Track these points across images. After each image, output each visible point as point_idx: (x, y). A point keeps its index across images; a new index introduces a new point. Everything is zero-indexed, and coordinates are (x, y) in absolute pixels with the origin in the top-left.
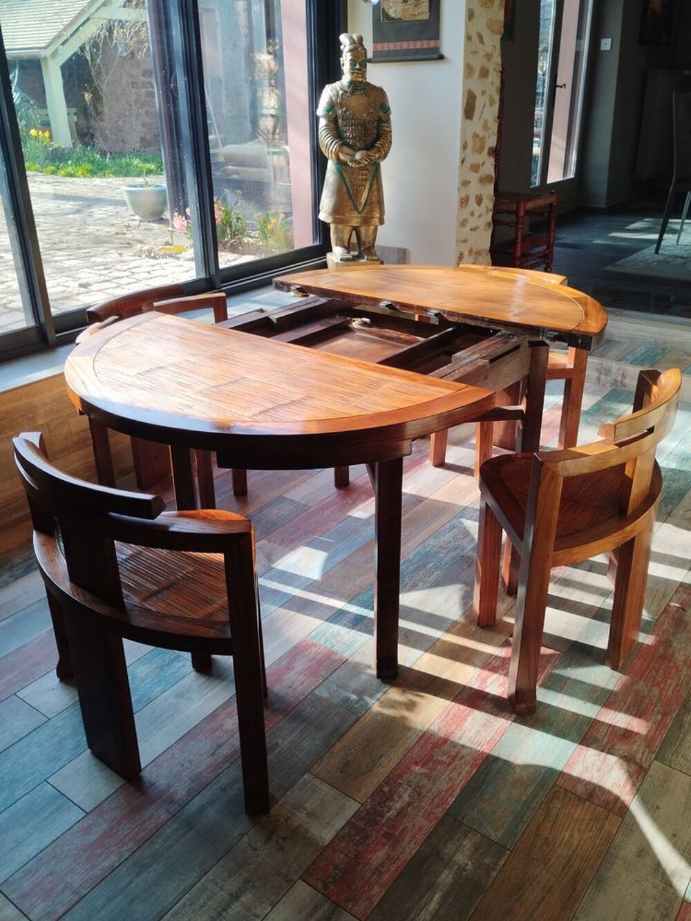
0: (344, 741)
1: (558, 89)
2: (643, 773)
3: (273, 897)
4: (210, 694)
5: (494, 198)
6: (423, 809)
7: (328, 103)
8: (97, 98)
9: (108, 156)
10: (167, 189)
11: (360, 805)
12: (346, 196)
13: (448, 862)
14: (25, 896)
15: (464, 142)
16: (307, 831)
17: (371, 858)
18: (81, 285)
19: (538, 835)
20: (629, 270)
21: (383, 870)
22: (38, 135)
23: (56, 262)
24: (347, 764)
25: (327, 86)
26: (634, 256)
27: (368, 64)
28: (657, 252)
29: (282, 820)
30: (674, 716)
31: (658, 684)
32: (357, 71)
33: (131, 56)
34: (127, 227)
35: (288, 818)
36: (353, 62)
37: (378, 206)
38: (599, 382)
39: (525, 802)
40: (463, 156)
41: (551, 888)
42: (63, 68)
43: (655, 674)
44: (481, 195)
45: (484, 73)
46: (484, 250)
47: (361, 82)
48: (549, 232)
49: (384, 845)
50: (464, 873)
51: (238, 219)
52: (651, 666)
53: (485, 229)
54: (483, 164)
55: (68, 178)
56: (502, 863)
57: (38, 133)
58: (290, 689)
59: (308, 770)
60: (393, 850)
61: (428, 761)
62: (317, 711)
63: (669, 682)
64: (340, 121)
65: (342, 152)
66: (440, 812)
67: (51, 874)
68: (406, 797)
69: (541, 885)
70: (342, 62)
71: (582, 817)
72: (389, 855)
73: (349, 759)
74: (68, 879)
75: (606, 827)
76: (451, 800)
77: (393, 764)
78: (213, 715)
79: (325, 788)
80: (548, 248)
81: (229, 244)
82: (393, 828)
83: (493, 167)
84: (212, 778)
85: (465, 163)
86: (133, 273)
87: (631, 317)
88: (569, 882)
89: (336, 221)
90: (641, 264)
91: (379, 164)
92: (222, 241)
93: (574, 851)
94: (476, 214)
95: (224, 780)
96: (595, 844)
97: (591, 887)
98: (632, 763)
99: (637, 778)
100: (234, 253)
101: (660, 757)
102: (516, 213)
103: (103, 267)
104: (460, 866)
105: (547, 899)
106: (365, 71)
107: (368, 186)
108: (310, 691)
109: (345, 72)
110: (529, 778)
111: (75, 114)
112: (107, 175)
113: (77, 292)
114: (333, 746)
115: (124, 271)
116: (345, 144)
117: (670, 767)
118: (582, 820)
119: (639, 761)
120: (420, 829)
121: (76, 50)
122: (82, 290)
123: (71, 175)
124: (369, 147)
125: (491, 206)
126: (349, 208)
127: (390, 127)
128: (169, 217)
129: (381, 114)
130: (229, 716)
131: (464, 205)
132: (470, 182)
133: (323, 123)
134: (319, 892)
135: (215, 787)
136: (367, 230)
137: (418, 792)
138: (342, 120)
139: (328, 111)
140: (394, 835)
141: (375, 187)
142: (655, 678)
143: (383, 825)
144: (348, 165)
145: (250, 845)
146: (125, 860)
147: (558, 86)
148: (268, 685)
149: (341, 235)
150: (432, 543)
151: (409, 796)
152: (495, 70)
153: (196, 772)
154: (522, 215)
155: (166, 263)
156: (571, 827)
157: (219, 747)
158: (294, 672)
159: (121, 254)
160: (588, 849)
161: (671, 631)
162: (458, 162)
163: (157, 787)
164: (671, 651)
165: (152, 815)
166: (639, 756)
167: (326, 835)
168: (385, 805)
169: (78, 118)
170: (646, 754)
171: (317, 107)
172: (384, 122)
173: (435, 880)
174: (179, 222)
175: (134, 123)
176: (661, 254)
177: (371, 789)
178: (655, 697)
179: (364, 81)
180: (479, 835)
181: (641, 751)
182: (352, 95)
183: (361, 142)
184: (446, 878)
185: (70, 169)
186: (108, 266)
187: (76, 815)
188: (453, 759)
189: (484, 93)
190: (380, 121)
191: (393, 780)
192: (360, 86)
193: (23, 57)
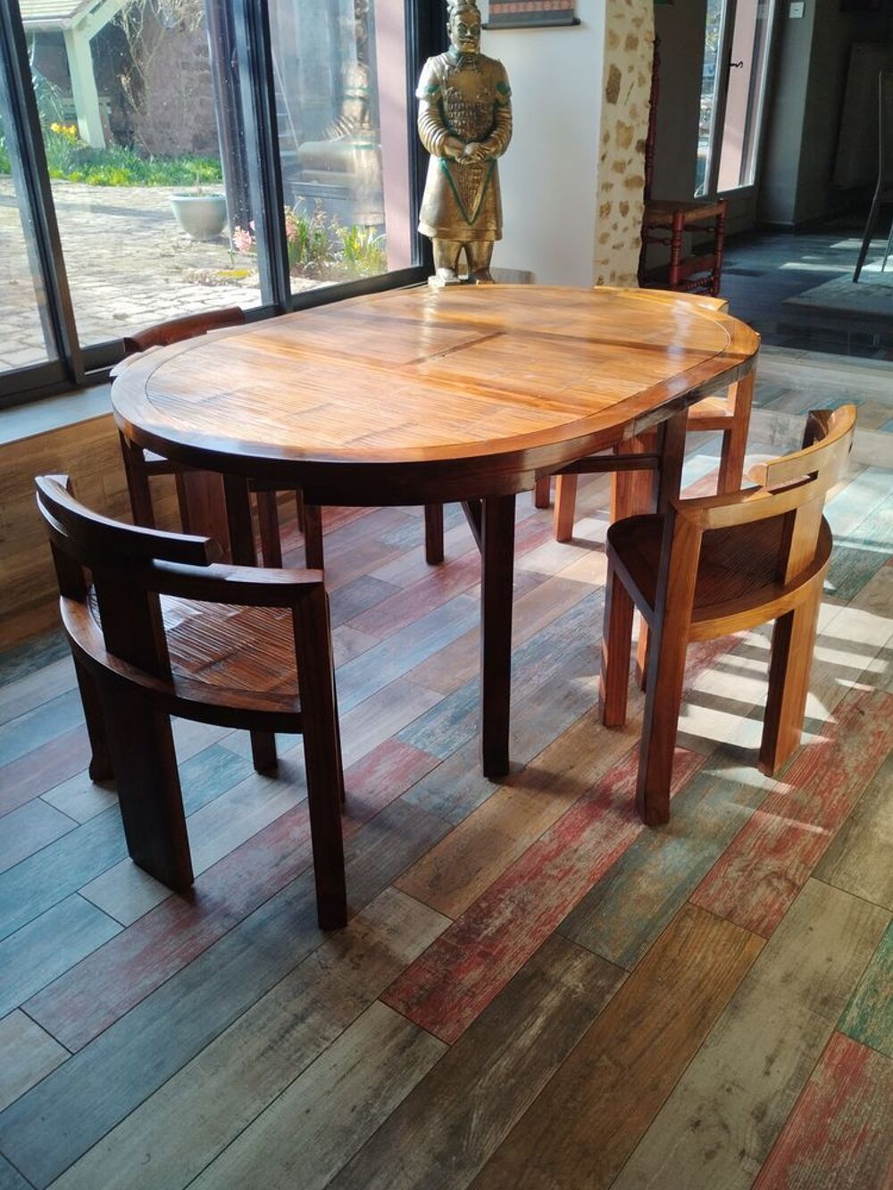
0: (435, 852)
1: (732, 68)
2: (795, 891)
3: (346, 1019)
4: (274, 799)
5: (644, 206)
6: (527, 926)
7: (430, 80)
8: (137, 84)
9: (152, 158)
10: (226, 200)
11: (452, 922)
12: (453, 203)
13: (555, 984)
14: (53, 1016)
15: (605, 132)
16: (388, 949)
17: (463, 978)
18: (116, 317)
19: (663, 957)
20: (818, 303)
21: (478, 992)
22: (61, 132)
23: (85, 289)
24: (438, 877)
25: (429, 60)
26: (826, 286)
27: (483, 32)
28: (855, 280)
29: (358, 936)
30: (838, 828)
31: (822, 793)
32: (468, 39)
33: (181, 28)
34: (176, 248)
35: (366, 934)
36: (463, 28)
37: (493, 214)
38: (773, 442)
39: (651, 920)
40: (604, 151)
41: (677, 1014)
42: (93, 43)
43: (817, 781)
44: (627, 202)
45: (632, 43)
46: (630, 275)
47: (473, 53)
48: (715, 252)
49: (480, 965)
50: (574, 996)
51: (317, 236)
52: (814, 772)
53: (632, 248)
54: (630, 162)
55: (99, 187)
56: (619, 986)
57: (61, 128)
58: (372, 795)
59: (391, 883)
60: (490, 969)
61: (536, 875)
62: (404, 819)
63: (835, 790)
64: (446, 104)
65: (448, 145)
66: (547, 930)
67: (82, 993)
68: (507, 913)
69: (665, 1010)
70: (449, 28)
71: (718, 938)
72: (485, 975)
73: (440, 871)
74: (103, 998)
75: (746, 949)
76: (562, 918)
77: (494, 877)
78: (279, 822)
79: (411, 903)
80: (713, 274)
81: (306, 267)
82: (491, 946)
83: (643, 167)
84: (276, 891)
85: (606, 160)
86: (183, 303)
87: (816, 359)
88: (699, 1007)
89: (440, 235)
90: (834, 295)
91: (496, 161)
92: (297, 263)
93: (707, 974)
94: (620, 228)
95: (290, 892)
96: (732, 967)
97: (724, 1014)
98: (783, 879)
99: (788, 896)
100: (311, 279)
101: (817, 874)
102: (672, 227)
103: (144, 296)
104: (569, 988)
105: (671, 1025)
106: (479, 39)
107: (481, 189)
108: (397, 795)
109: (452, 42)
110: (657, 895)
111: (108, 104)
112: (150, 184)
113: (112, 324)
114: (421, 857)
115: (171, 300)
116: (452, 134)
117: (829, 884)
118: (719, 941)
119: (791, 877)
120: (522, 948)
121: (109, 19)
122: (118, 322)
123: (103, 184)
124: (483, 138)
125: (640, 217)
126: (457, 218)
127: (509, 113)
128: (229, 236)
129: (499, 95)
130: (298, 823)
131: (604, 214)
132: (612, 185)
133: (424, 106)
134: (401, 1013)
135: (279, 901)
136: (480, 248)
137: (522, 908)
138: (449, 102)
139: (431, 91)
140: (491, 954)
141: (490, 190)
142: (818, 786)
143: (480, 943)
144: (456, 162)
145: (320, 963)
146: (172, 977)
147: (733, 65)
148: (346, 790)
149: (446, 253)
150: (553, 632)
151: (512, 912)
152: (646, 40)
153: (257, 883)
154: (679, 229)
155: (225, 291)
156: (703, 950)
157: (284, 857)
158: (378, 774)
159: (167, 280)
160: (724, 973)
161: (842, 734)
162: (597, 160)
163: (209, 900)
164: (840, 757)
165: (202, 931)
166: (791, 872)
167: (411, 953)
168: (482, 923)
169: (113, 110)
170: (800, 870)
171: (416, 86)
172: (502, 106)
173: (538, 1004)
174: (241, 238)
175: (185, 116)
176: (861, 283)
177: (465, 905)
178: (817, 806)
179: (477, 53)
180: (593, 955)
181: (795, 866)
182: (461, 70)
183: (473, 132)
184: (551, 1000)
185: (102, 176)
186: (150, 295)
187: (112, 929)
188: (566, 873)
189: (631, 69)
190: (497, 104)
191: (493, 896)
192: (472, 60)
193: (41, 29)
